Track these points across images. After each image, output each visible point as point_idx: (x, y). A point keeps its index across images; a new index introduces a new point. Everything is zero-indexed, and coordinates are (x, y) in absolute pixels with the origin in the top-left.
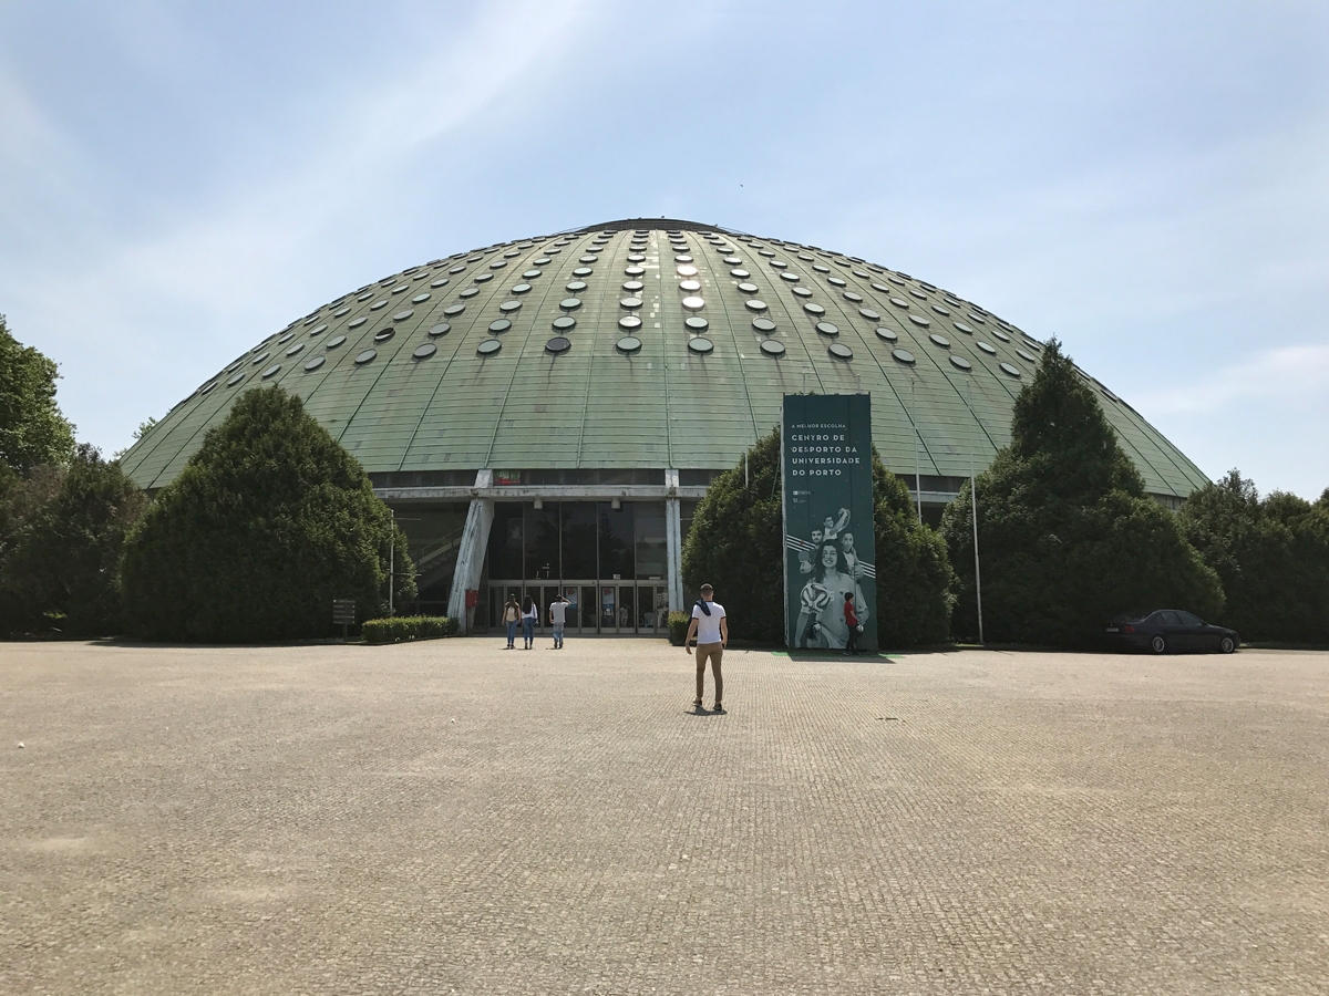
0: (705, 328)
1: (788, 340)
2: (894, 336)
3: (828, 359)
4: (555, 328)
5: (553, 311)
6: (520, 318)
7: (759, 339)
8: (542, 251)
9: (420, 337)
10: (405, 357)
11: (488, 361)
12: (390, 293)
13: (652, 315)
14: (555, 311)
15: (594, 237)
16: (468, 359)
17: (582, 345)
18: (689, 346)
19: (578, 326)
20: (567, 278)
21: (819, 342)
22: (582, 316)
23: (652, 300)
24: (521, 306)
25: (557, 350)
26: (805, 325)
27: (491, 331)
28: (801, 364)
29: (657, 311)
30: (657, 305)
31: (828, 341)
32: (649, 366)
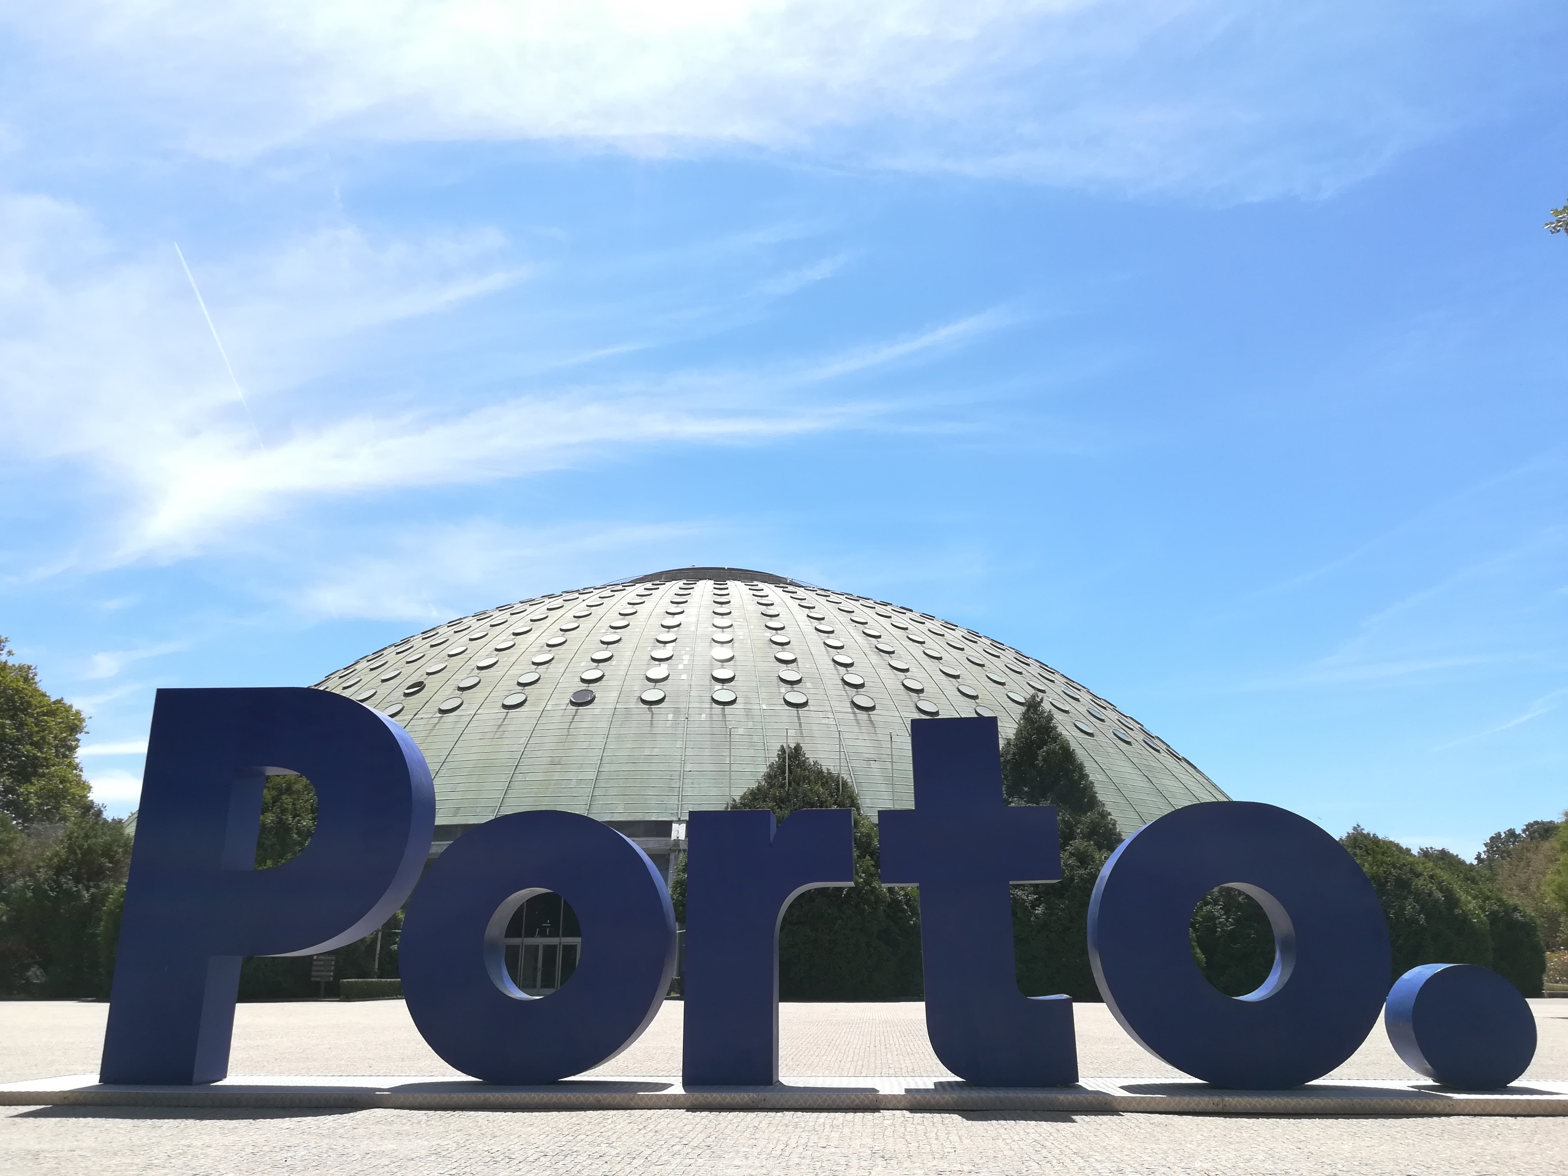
0: (731, 679)
1: (812, 691)
2: (919, 687)
3: (850, 710)
4: (583, 681)
5: (583, 664)
6: (549, 670)
7: (783, 690)
8: (586, 603)
9: (449, 689)
10: (432, 709)
11: (513, 713)
12: (429, 645)
13: (681, 667)
14: (586, 663)
15: (640, 588)
16: (494, 712)
17: (605, 696)
18: (712, 697)
19: (605, 678)
20: (603, 631)
21: (844, 693)
22: (612, 668)
23: (683, 652)
24: (553, 659)
25: (582, 701)
26: (832, 676)
27: (519, 684)
28: (821, 715)
29: (686, 662)
30: (686, 657)
31: (852, 691)
32: (670, 717)
